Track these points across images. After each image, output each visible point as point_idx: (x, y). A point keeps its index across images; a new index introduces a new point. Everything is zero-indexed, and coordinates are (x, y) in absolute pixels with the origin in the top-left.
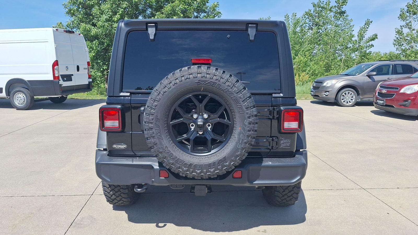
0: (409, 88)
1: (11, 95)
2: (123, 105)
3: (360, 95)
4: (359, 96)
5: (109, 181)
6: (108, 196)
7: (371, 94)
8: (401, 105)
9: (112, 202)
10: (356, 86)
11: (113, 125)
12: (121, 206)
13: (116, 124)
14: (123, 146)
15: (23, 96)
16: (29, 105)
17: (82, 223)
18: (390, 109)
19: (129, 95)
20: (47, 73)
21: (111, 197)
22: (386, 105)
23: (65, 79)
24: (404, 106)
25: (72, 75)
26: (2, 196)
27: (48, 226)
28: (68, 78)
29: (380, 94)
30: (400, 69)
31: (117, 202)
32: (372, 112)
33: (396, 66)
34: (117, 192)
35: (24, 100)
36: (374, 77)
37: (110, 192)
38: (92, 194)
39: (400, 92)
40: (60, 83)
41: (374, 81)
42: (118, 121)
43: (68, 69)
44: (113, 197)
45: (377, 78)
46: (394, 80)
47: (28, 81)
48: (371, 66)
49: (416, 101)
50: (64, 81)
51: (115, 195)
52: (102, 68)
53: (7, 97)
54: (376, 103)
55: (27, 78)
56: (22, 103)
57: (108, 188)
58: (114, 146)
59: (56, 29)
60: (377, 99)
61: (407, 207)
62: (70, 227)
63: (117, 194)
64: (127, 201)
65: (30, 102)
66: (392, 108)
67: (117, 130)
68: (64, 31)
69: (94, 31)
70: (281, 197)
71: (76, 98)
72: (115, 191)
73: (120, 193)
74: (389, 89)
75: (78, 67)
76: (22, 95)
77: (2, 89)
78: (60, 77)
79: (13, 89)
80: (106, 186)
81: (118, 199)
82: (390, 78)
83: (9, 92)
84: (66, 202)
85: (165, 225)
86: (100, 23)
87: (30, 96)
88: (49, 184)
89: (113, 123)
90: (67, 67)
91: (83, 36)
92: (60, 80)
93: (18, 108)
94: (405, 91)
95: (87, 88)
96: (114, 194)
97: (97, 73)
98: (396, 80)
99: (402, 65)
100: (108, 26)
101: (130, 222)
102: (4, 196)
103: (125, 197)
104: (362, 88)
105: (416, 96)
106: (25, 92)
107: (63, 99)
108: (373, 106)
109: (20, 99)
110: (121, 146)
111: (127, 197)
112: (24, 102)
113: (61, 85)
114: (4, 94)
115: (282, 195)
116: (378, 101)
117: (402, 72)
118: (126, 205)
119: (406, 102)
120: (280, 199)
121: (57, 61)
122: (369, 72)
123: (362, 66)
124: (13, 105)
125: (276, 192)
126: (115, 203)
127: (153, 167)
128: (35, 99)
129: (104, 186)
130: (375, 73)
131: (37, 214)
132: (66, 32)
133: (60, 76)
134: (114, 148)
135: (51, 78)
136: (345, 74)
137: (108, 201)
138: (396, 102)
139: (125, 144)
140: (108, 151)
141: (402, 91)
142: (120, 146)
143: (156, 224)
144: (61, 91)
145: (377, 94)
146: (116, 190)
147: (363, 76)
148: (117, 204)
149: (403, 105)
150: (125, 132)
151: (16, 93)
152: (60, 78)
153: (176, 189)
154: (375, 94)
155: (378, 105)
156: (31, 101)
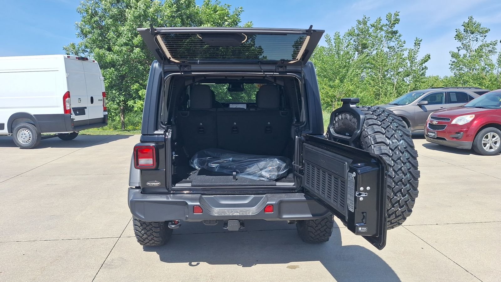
0: (461, 118)
1: (14, 132)
2: (157, 143)
3: (411, 126)
4: (409, 128)
5: (143, 218)
6: (139, 236)
7: (423, 125)
8: (453, 138)
9: (143, 242)
10: (406, 116)
11: (147, 163)
12: (152, 246)
13: (150, 161)
14: (157, 184)
15: (29, 133)
16: (35, 143)
17: (112, 264)
18: (442, 142)
19: (163, 133)
20: (57, 107)
21: (142, 236)
22: (438, 138)
23: (78, 112)
24: (457, 138)
25: (86, 108)
26: (24, 241)
27: (78, 268)
28: (81, 111)
29: (431, 126)
30: (454, 98)
31: (148, 242)
32: (424, 145)
33: (449, 94)
34: (149, 231)
35: (30, 137)
36: (425, 106)
37: (142, 231)
38: (119, 236)
39: (451, 123)
40: (72, 118)
41: (426, 111)
42: (152, 159)
43: (80, 101)
44: (145, 236)
45: (429, 107)
46: (448, 110)
47: (34, 115)
48: (422, 95)
49: (468, 133)
50: (76, 114)
51: (147, 234)
52: (119, 99)
53: (9, 134)
54: (427, 136)
55: (33, 112)
56: (27, 140)
57: (140, 227)
58: (148, 184)
59: (68, 57)
60: (428, 131)
61: (442, 242)
62: (100, 268)
63: (149, 233)
64: (158, 240)
65: (36, 140)
66: (444, 141)
67: (152, 167)
68: (76, 58)
69: (110, 57)
70: (314, 233)
71: (87, 134)
72: (146, 229)
73: (152, 231)
74: (441, 120)
75: (92, 98)
76: (27, 131)
77: (3, 125)
78: (72, 110)
79: (16, 125)
80: (138, 225)
81: (150, 238)
82: (443, 108)
83: (11, 128)
84: (94, 245)
85: (198, 264)
86: (116, 48)
87: (37, 132)
88: (72, 228)
89: (146, 161)
90: (79, 99)
91: (97, 62)
92: (72, 114)
93: (22, 147)
94: (457, 123)
95: (102, 122)
96: (145, 233)
97: (112, 105)
98: (450, 110)
99: (456, 93)
100: (126, 51)
101: (162, 262)
102: (26, 241)
103: (157, 236)
104: (413, 119)
105: (468, 128)
106: (31, 128)
107: (75, 135)
108: (425, 138)
109: (24, 136)
110: (155, 183)
111: (159, 236)
112: (29, 139)
113: (73, 119)
114: (5, 131)
115: (315, 230)
116: (429, 133)
117: (457, 101)
118: (157, 245)
119: (458, 134)
120: (313, 235)
121: (68, 92)
122: (420, 102)
123: (413, 95)
124: (16, 144)
125: (309, 228)
126: (146, 243)
127: (187, 204)
128: (42, 136)
129: (135, 225)
130: (426, 102)
131: (65, 257)
132: (79, 59)
133: (71, 108)
134: (148, 186)
135: (61, 111)
136: (394, 103)
137: (139, 241)
138: (447, 134)
139: (158, 181)
140: (142, 188)
141: (454, 122)
142: (153, 184)
143: (188, 263)
144: (73, 127)
145: (428, 126)
146: (148, 228)
147: (413, 105)
148: (148, 244)
149: (455, 137)
150: (159, 170)
151: (20, 130)
152: (72, 112)
153: (209, 225)
154: (426, 125)
155: (429, 138)
156: (37, 138)
